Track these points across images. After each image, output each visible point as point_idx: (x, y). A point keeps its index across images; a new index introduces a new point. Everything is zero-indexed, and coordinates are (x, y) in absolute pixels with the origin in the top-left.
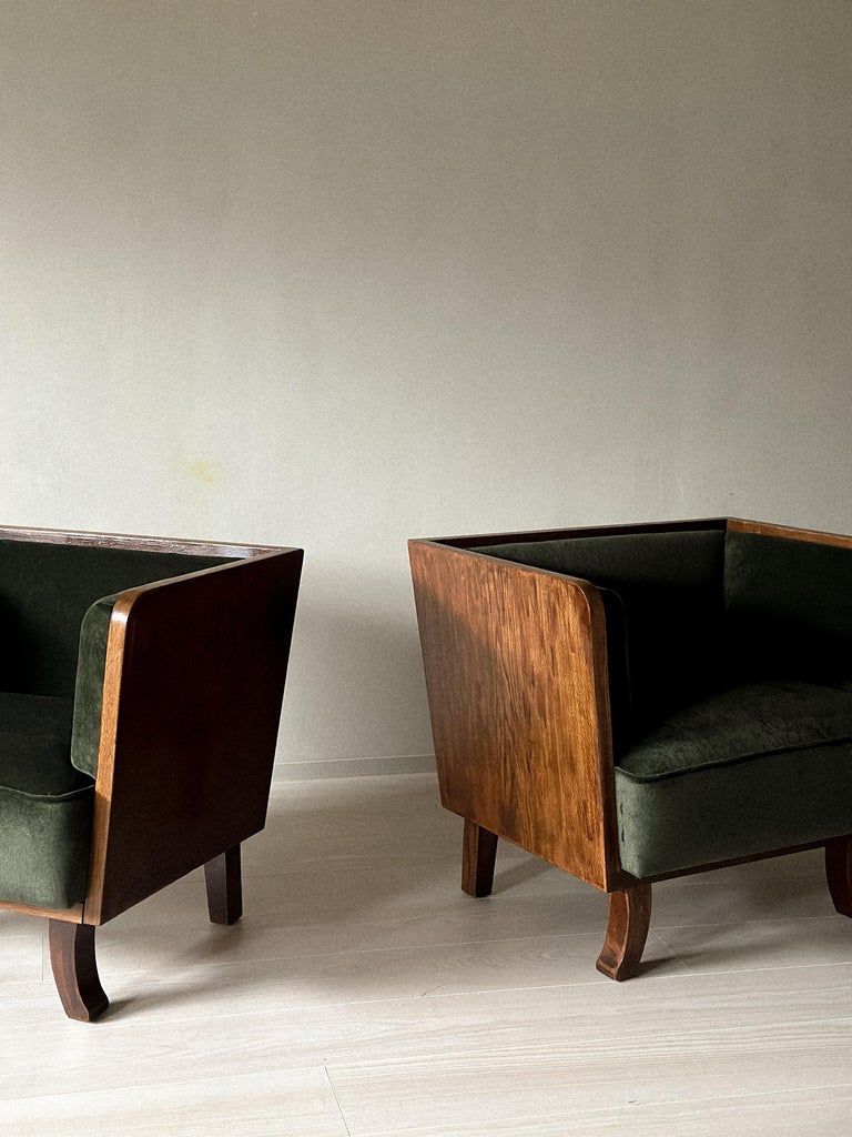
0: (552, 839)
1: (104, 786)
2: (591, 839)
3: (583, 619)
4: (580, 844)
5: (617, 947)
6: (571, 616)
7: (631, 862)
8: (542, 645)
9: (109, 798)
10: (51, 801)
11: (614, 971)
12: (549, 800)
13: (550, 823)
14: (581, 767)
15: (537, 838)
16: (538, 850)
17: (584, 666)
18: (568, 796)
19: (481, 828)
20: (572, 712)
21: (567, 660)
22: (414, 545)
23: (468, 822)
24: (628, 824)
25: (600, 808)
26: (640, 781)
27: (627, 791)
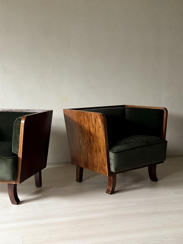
0: (96, 167)
1: (20, 155)
2: (104, 165)
3: (102, 121)
4: (102, 167)
5: (110, 188)
6: (99, 120)
7: (113, 170)
8: (93, 127)
9: (21, 158)
10: (10, 158)
11: (110, 192)
12: (95, 159)
13: (96, 164)
14: (102, 151)
15: (93, 167)
16: (93, 170)
17: (102, 130)
18: (99, 157)
19: (80, 167)
20: (100, 140)
21: (99, 130)
22: (65, 110)
23: (77, 166)
24: (112, 162)
25: (106, 159)
26: (114, 153)
27: (112, 155)
